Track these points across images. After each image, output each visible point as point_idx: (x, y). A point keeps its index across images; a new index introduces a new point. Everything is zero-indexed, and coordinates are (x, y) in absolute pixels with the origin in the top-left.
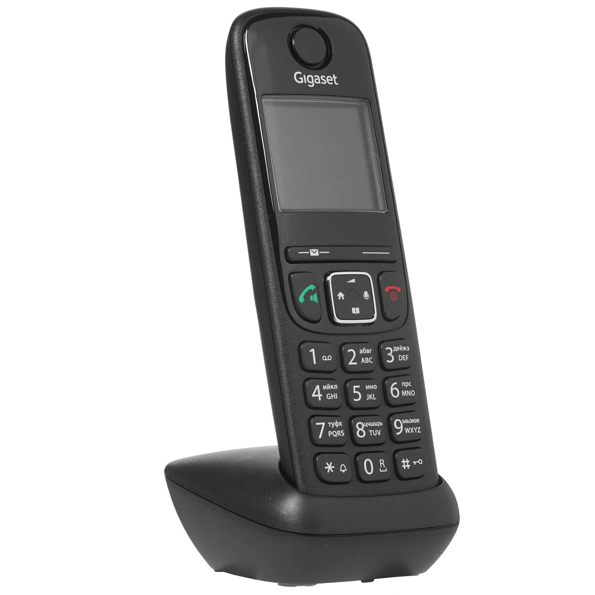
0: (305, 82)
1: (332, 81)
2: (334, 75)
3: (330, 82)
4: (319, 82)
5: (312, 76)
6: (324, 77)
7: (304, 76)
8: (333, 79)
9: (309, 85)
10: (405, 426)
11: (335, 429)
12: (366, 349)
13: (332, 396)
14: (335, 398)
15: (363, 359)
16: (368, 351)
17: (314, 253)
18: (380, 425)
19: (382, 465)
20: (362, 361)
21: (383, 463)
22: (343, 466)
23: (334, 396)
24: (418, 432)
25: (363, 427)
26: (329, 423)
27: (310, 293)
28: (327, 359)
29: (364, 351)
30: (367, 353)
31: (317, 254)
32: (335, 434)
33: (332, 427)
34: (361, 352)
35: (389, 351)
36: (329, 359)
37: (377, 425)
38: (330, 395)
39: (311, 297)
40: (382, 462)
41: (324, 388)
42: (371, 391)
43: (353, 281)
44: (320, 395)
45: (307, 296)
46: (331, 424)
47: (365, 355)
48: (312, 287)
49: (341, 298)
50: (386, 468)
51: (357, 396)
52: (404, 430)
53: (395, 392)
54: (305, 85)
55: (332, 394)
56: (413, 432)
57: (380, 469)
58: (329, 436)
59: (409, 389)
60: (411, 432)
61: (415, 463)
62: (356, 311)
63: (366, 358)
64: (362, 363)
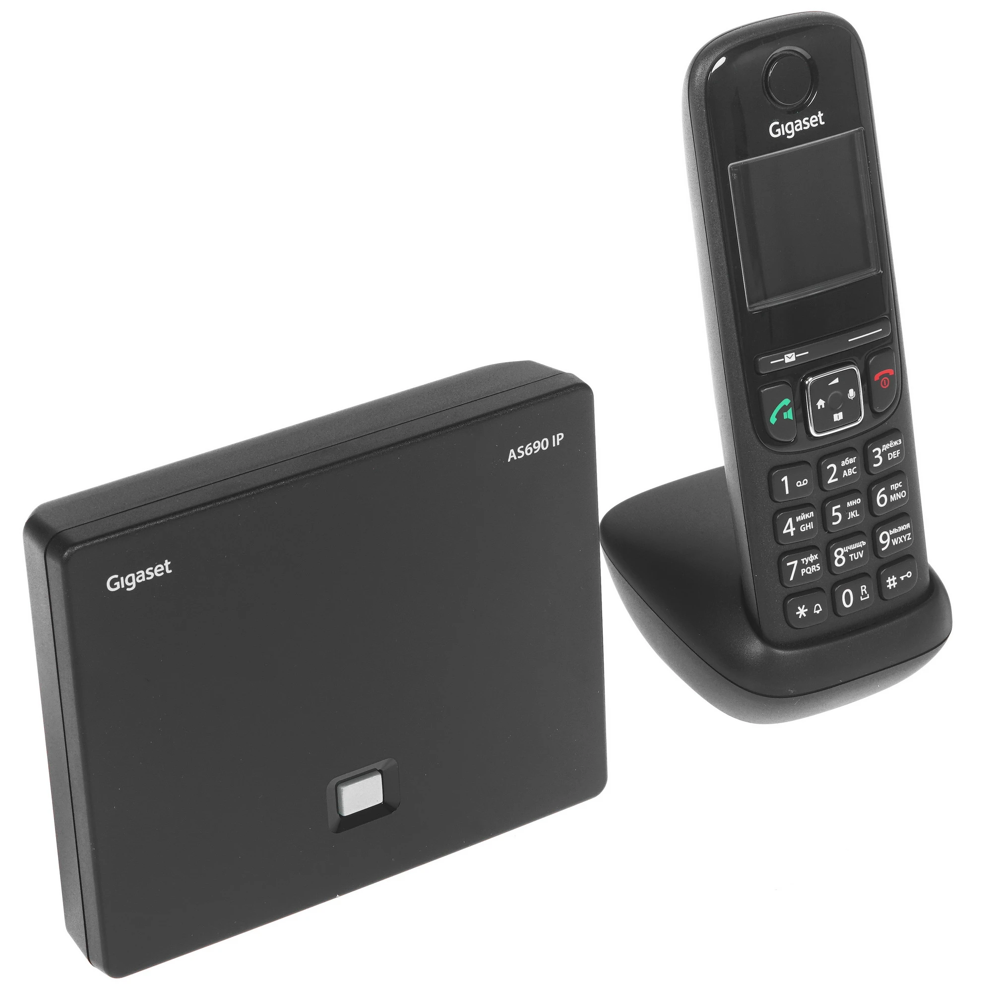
0: (784, 134)
1: (817, 121)
2: (819, 112)
4: (801, 128)
5: (791, 123)
6: (807, 119)
7: (782, 125)
8: (818, 118)
10: (892, 537)
11: (810, 564)
12: (849, 459)
13: (807, 526)
14: (810, 528)
15: (845, 471)
16: (852, 461)
17: (790, 358)
18: (863, 545)
19: (864, 592)
20: (844, 475)
21: (865, 590)
22: (818, 606)
23: (809, 526)
24: (908, 539)
25: (842, 553)
26: (803, 560)
27: (785, 409)
28: (802, 484)
29: (847, 462)
30: (850, 463)
31: (793, 359)
32: (809, 570)
33: (806, 564)
34: (843, 464)
35: (877, 452)
36: (804, 484)
37: (859, 546)
38: (805, 526)
39: (785, 414)
40: (863, 589)
41: (798, 519)
42: (852, 508)
43: (836, 381)
44: (792, 530)
45: (780, 415)
46: (805, 560)
47: (847, 467)
48: (786, 402)
49: (821, 406)
50: (868, 595)
51: (837, 518)
52: (891, 542)
53: (882, 500)
54: (784, 137)
55: (806, 524)
56: (902, 542)
57: (861, 597)
58: (803, 575)
59: (899, 490)
60: (900, 543)
61: (902, 578)
62: (838, 417)
63: (848, 470)
64: (844, 477)
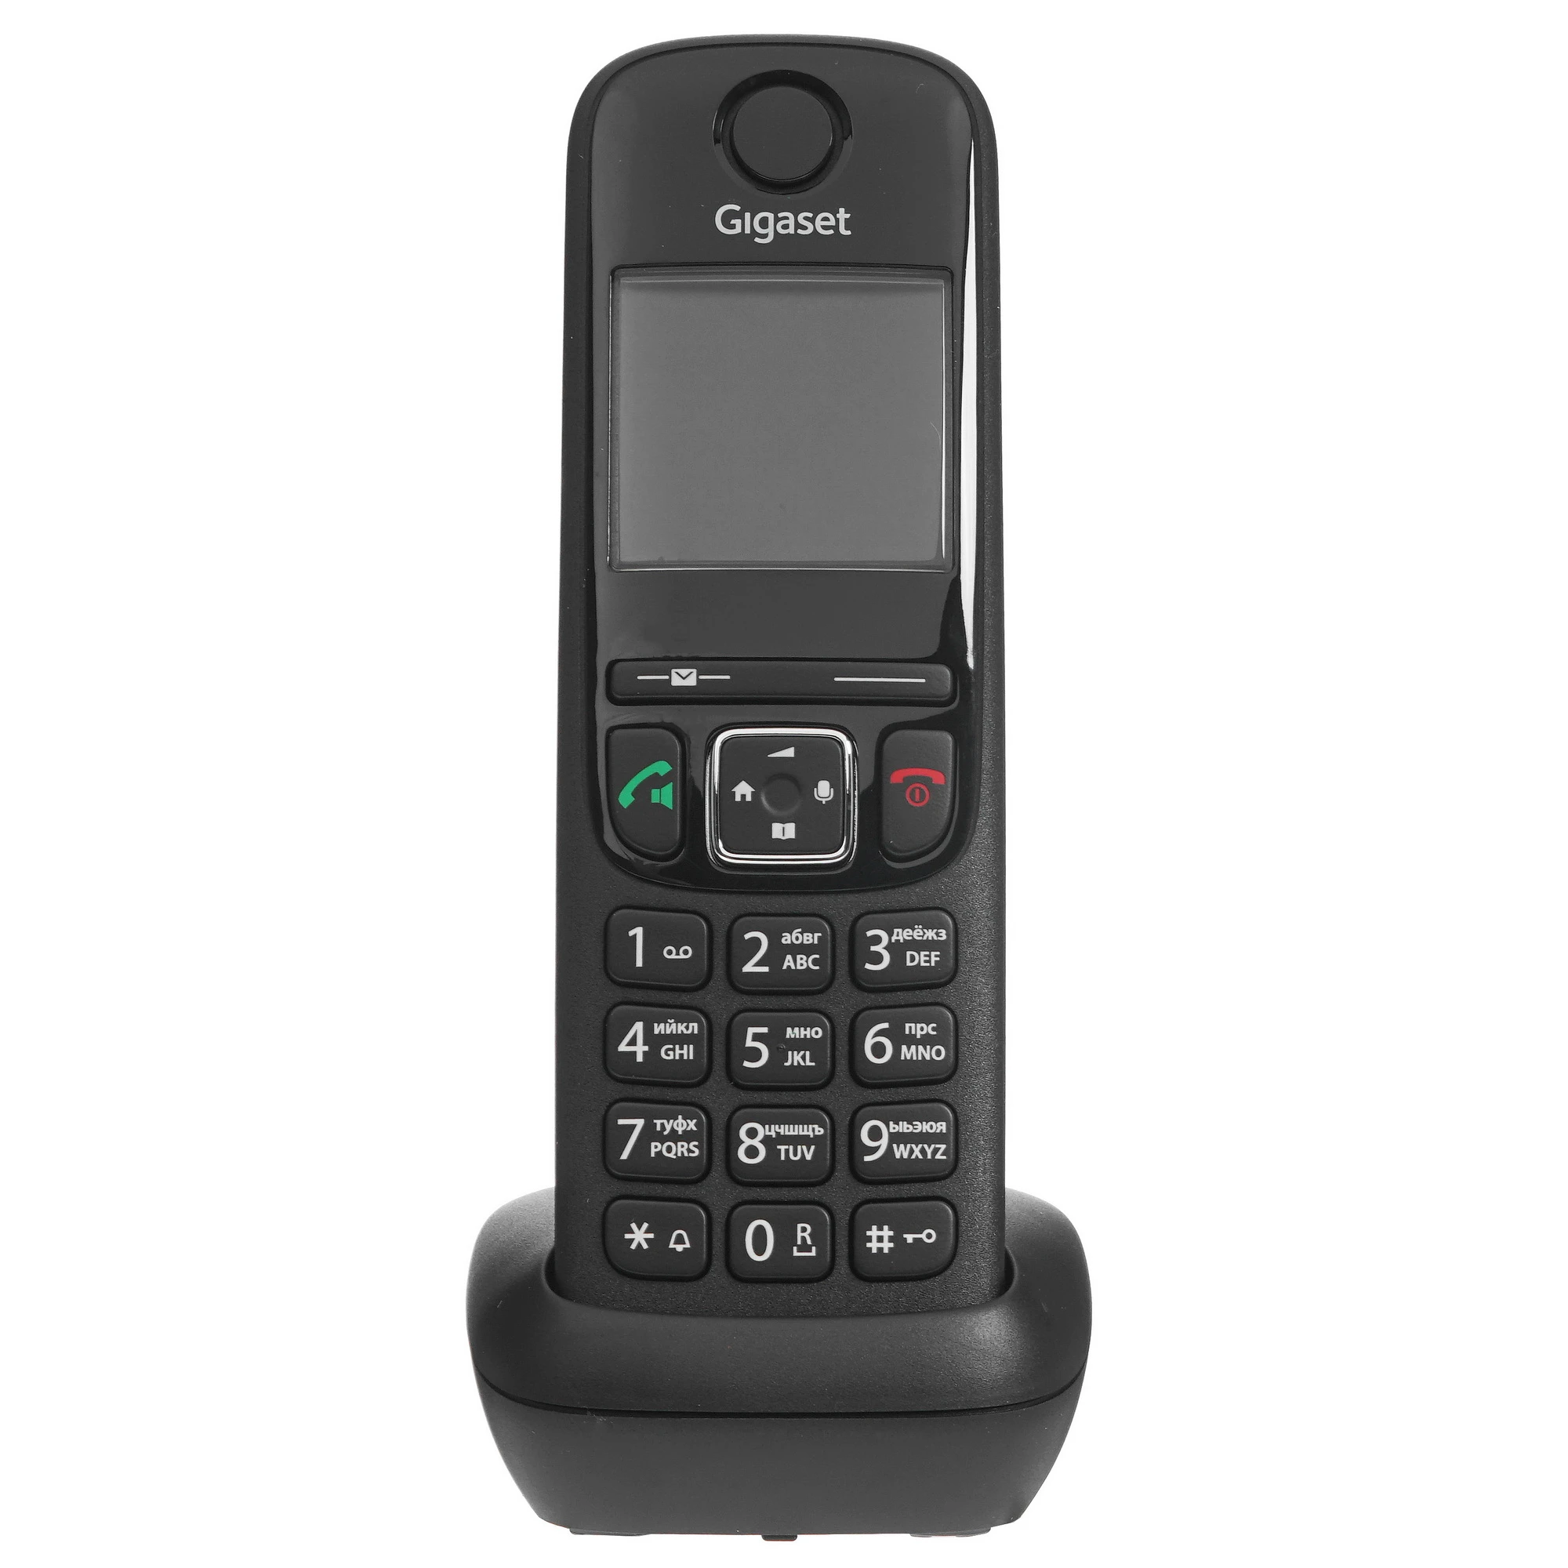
0: (748, 231)
1: (834, 224)
2: (842, 210)
3: (825, 228)
4: (791, 230)
5: (771, 216)
6: (810, 215)
7: (748, 215)
8: (837, 220)
9: (757, 240)
10: (896, 1138)
11: (674, 1136)
12: (802, 933)
13: (678, 1052)
14: (685, 1057)
15: (789, 957)
16: (810, 938)
17: (684, 678)
18: (817, 1133)
19: (804, 1238)
20: (786, 964)
21: (806, 1235)
22: (680, 1236)
23: (685, 1052)
24: (938, 1156)
25: (760, 1136)
26: (658, 1122)
27: (656, 781)
28: (678, 954)
29: (797, 938)
30: (805, 942)
31: (692, 681)
32: (669, 1149)
33: (666, 1133)
34: (787, 939)
35: (877, 940)
36: (682, 956)
37: (806, 1133)
38: (673, 1050)
39: (655, 793)
40: (804, 1232)
41: (658, 1029)
42: (799, 1045)
43: (789, 753)
44: (640, 1049)
45: (642, 792)
46: (662, 1125)
47: (796, 950)
48: (662, 768)
49: (743, 796)
50: (814, 1248)
51: (755, 1055)
52: (890, 1149)
53: (879, 1050)
54: (746, 239)
55: (677, 1047)
56: (920, 1157)
57: (795, 1248)
58: (653, 1155)
59: (926, 1041)
60: (913, 1157)
61: (910, 1238)
62: (783, 831)
63: (799, 957)
64: (785, 967)
